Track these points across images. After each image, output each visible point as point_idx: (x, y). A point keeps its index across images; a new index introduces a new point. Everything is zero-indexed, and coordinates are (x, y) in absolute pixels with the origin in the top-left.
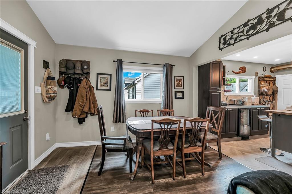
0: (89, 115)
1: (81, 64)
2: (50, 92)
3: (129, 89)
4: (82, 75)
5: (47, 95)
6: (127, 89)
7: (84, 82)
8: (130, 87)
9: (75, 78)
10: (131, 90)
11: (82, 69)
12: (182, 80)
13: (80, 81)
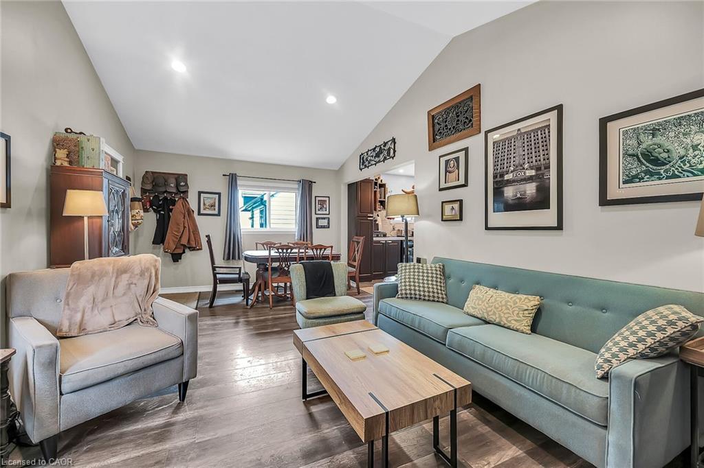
0: (187, 250)
1: (176, 179)
2: (137, 218)
3: (253, 212)
4: (176, 194)
5: (133, 222)
6: (249, 211)
7: (179, 204)
8: (255, 207)
9: (165, 198)
10: (257, 212)
11: (177, 186)
12: (328, 202)
13: (173, 202)
